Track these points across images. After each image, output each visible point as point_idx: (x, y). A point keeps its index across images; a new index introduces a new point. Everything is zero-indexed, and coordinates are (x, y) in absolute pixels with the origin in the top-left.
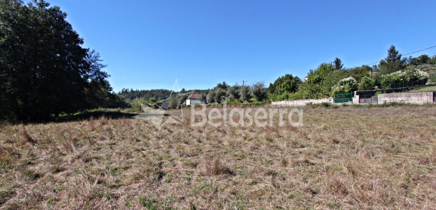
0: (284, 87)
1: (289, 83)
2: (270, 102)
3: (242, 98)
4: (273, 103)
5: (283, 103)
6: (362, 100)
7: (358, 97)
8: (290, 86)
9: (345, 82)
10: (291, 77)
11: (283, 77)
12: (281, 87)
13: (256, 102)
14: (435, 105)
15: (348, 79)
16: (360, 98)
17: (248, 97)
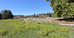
2: (27, 18)
6: (33, 18)
17: (25, 18)
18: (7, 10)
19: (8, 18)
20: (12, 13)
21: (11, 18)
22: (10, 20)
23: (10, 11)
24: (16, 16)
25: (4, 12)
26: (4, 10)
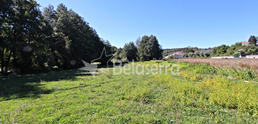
0: (221, 50)
1: (224, 49)
2: (211, 57)
3: (200, 56)
4: (212, 57)
5: (217, 57)
6: (242, 57)
7: (241, 56)
8: (224, 50)
9: (239, 51)
10: (225, 46)
11: (221, 46)
12: (219, 50)
13: (206, 57)
14: (257, 59)
15: (240, 50)
16: (242, 56)
17: (203, 56)
18: (147, 37)
19: (150, 59)
20: (159, 43)
21: (158, 59)
22: (153, 63)
23: (155, 38)
24: (170, 51)
25: (142, 42)
26: (141, 38)
